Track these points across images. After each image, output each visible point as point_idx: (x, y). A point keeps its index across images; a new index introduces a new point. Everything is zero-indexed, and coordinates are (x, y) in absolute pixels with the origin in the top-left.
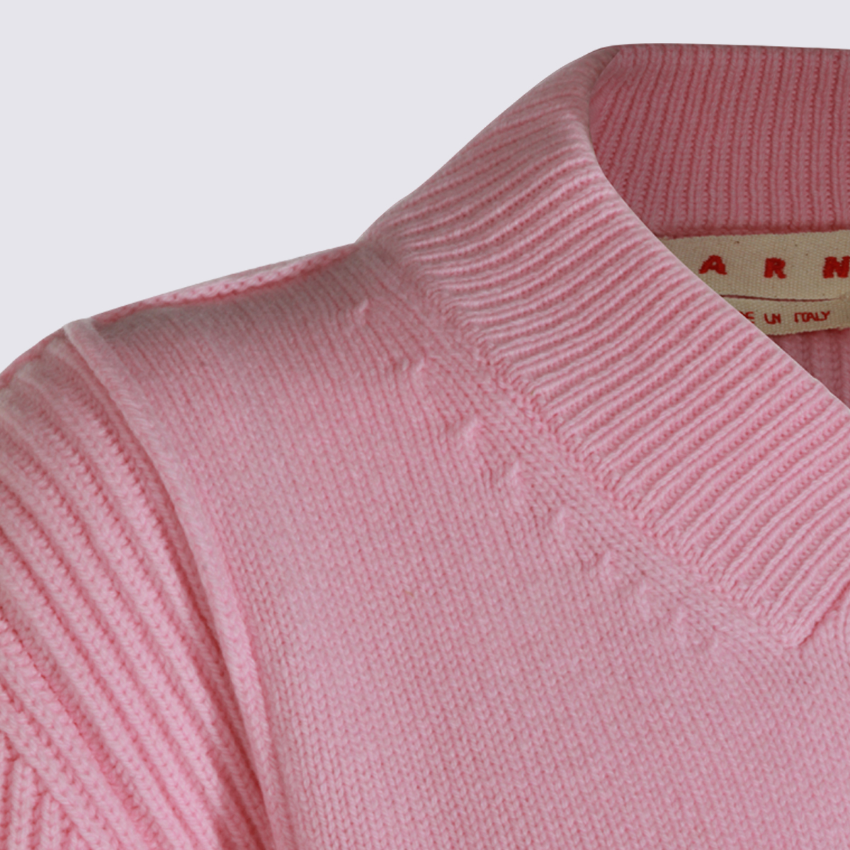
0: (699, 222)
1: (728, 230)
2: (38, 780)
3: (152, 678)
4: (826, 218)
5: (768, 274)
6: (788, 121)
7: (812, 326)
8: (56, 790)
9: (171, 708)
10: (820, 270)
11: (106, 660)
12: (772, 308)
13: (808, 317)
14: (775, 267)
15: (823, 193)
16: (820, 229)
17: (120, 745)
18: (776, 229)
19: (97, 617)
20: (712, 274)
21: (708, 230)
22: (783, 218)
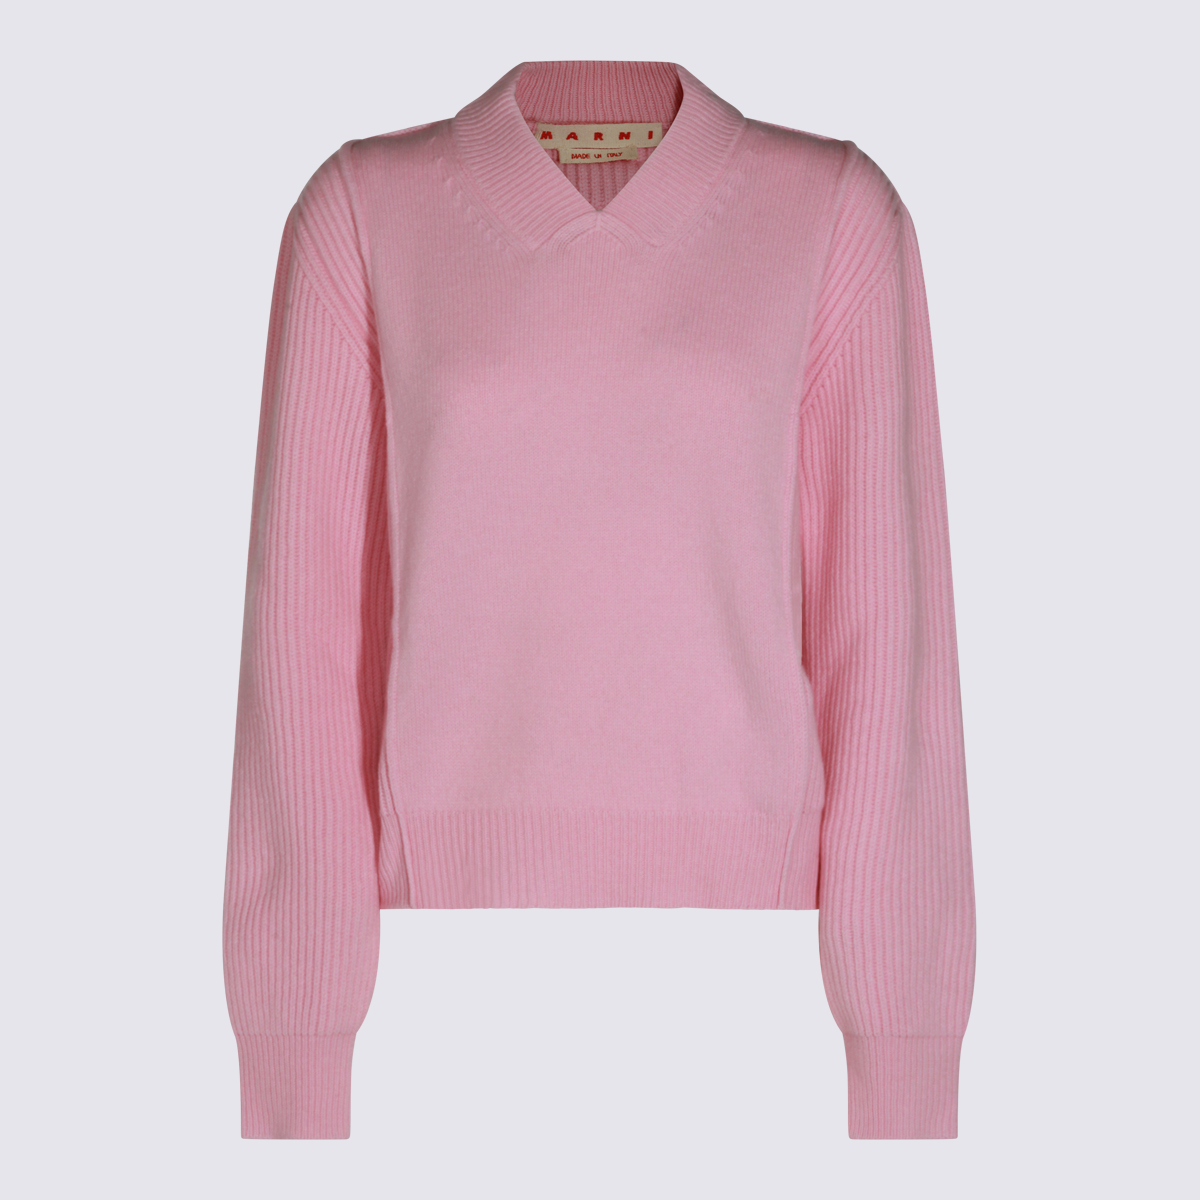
0: (566, 120)
1: (578, 122)
2: (310, 284)
3: (345, 254)
4: (620, 119)
5: (596, 139)
6: (599, 83)
7: (615, 158)
8: (314, 287)
9: (350, 264)
10: (618, 137)
11: (332, 247)
12: (598, 152)
13: (613, 155)
14: (598, 136)
15: (617, 110)
16: (617, 123)
17: (335, 274)
18: (599, 123)
19: (330, 234)
20: (572, 140)
21: (569, 123)
22: (601, 119)
